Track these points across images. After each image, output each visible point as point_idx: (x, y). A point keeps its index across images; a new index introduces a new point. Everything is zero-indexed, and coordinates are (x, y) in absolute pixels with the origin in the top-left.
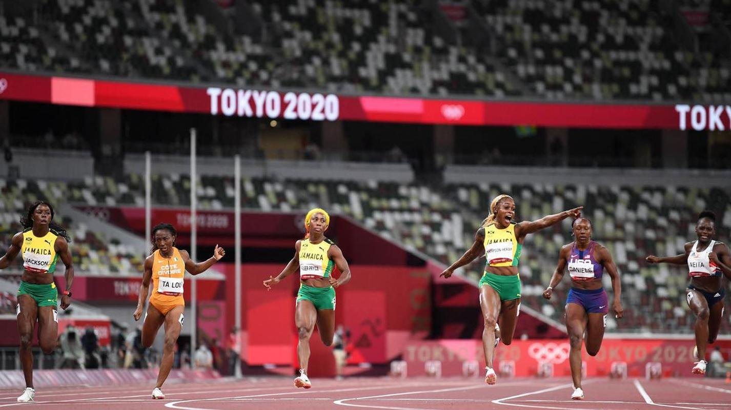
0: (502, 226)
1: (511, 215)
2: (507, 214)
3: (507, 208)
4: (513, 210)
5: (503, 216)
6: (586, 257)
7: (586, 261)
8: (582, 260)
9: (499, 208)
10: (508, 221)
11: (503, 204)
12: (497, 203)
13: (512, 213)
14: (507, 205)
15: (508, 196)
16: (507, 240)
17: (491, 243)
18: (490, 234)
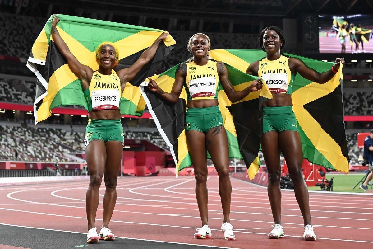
16: (210, 75)
17: (195, 78)
18: (192, 70)
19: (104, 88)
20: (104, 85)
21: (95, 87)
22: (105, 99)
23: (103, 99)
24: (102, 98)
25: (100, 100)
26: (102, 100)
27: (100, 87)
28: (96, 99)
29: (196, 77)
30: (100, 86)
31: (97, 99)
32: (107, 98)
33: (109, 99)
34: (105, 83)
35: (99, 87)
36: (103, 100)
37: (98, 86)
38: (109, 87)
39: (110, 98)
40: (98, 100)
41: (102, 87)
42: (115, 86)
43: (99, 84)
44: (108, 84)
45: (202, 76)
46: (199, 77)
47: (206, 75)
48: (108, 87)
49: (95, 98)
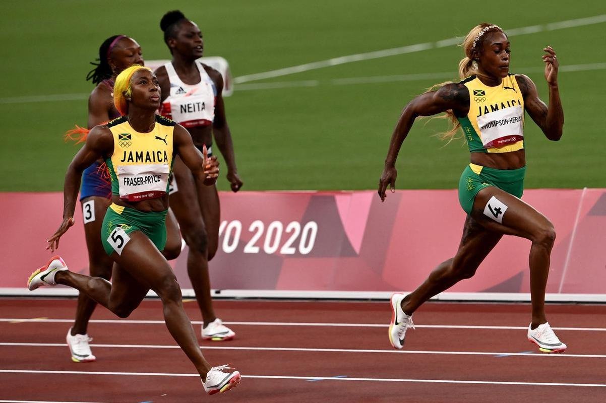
16: (514, 103)
17: (488, 112)
18: (478, 97)
19: (140, 161)
20: (139, 157)
21: (122, 161)
22: (141, 181)
23: (138, 182)
24: (136, 180)
25: (132, 183)
26: (135, 185)
27: (133, 161)
28: (126, 180)
29: (489, 109)
30: (132, 159)
31: (128, 182)
32: (144, 180)
33: (147, 182)
34: (142, 153)
35: (131, 161)
36: (139, 185)
37: (129, 159)
38: (149, 159)
39: (149, 180)
40: (130, 183)
41: (137, 161)
42: (162, 156)
43: (131, 154)
44: (148, 154)
46: (495, 109)
48: (147, 159)
49: (125, 178)
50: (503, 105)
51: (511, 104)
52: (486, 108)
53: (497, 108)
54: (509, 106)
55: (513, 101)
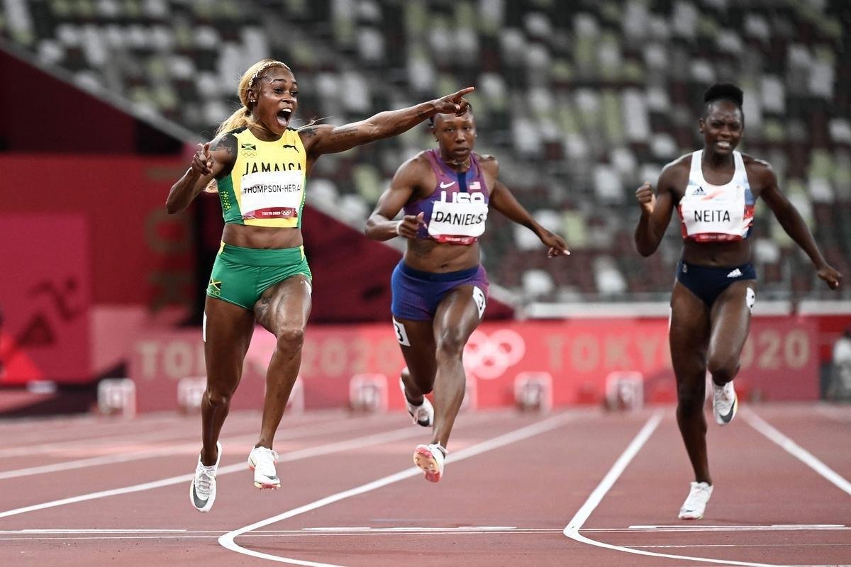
0: (270, 134)
1: (290, 105)
2: (282, 105)
3: (279, 91)
4: (293, 96)
5: (273, 111)
6: (472, 187)
7: (475, 195)
8: (466, 195)
9: (260, 93)
10: (282, 122)
11: (272, 81)
12: (256, 81)
13: (293, 102)
14: (278, 83)
15: (278, 62)
16: (291, 166)
17: (257, 171)
18: (247, 151)
29: (260, 168)
45: (272, 167)
46: (266, 169)
47: (281, 167)
50: (277, 166)
51: (287, 167)
52: (255, 165)
53: (268, 169)
54: (285, 170)
55: (290, 164)
